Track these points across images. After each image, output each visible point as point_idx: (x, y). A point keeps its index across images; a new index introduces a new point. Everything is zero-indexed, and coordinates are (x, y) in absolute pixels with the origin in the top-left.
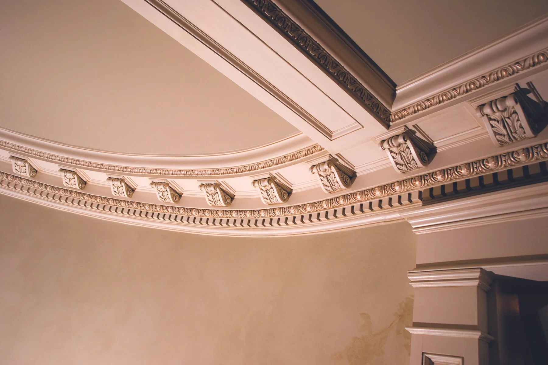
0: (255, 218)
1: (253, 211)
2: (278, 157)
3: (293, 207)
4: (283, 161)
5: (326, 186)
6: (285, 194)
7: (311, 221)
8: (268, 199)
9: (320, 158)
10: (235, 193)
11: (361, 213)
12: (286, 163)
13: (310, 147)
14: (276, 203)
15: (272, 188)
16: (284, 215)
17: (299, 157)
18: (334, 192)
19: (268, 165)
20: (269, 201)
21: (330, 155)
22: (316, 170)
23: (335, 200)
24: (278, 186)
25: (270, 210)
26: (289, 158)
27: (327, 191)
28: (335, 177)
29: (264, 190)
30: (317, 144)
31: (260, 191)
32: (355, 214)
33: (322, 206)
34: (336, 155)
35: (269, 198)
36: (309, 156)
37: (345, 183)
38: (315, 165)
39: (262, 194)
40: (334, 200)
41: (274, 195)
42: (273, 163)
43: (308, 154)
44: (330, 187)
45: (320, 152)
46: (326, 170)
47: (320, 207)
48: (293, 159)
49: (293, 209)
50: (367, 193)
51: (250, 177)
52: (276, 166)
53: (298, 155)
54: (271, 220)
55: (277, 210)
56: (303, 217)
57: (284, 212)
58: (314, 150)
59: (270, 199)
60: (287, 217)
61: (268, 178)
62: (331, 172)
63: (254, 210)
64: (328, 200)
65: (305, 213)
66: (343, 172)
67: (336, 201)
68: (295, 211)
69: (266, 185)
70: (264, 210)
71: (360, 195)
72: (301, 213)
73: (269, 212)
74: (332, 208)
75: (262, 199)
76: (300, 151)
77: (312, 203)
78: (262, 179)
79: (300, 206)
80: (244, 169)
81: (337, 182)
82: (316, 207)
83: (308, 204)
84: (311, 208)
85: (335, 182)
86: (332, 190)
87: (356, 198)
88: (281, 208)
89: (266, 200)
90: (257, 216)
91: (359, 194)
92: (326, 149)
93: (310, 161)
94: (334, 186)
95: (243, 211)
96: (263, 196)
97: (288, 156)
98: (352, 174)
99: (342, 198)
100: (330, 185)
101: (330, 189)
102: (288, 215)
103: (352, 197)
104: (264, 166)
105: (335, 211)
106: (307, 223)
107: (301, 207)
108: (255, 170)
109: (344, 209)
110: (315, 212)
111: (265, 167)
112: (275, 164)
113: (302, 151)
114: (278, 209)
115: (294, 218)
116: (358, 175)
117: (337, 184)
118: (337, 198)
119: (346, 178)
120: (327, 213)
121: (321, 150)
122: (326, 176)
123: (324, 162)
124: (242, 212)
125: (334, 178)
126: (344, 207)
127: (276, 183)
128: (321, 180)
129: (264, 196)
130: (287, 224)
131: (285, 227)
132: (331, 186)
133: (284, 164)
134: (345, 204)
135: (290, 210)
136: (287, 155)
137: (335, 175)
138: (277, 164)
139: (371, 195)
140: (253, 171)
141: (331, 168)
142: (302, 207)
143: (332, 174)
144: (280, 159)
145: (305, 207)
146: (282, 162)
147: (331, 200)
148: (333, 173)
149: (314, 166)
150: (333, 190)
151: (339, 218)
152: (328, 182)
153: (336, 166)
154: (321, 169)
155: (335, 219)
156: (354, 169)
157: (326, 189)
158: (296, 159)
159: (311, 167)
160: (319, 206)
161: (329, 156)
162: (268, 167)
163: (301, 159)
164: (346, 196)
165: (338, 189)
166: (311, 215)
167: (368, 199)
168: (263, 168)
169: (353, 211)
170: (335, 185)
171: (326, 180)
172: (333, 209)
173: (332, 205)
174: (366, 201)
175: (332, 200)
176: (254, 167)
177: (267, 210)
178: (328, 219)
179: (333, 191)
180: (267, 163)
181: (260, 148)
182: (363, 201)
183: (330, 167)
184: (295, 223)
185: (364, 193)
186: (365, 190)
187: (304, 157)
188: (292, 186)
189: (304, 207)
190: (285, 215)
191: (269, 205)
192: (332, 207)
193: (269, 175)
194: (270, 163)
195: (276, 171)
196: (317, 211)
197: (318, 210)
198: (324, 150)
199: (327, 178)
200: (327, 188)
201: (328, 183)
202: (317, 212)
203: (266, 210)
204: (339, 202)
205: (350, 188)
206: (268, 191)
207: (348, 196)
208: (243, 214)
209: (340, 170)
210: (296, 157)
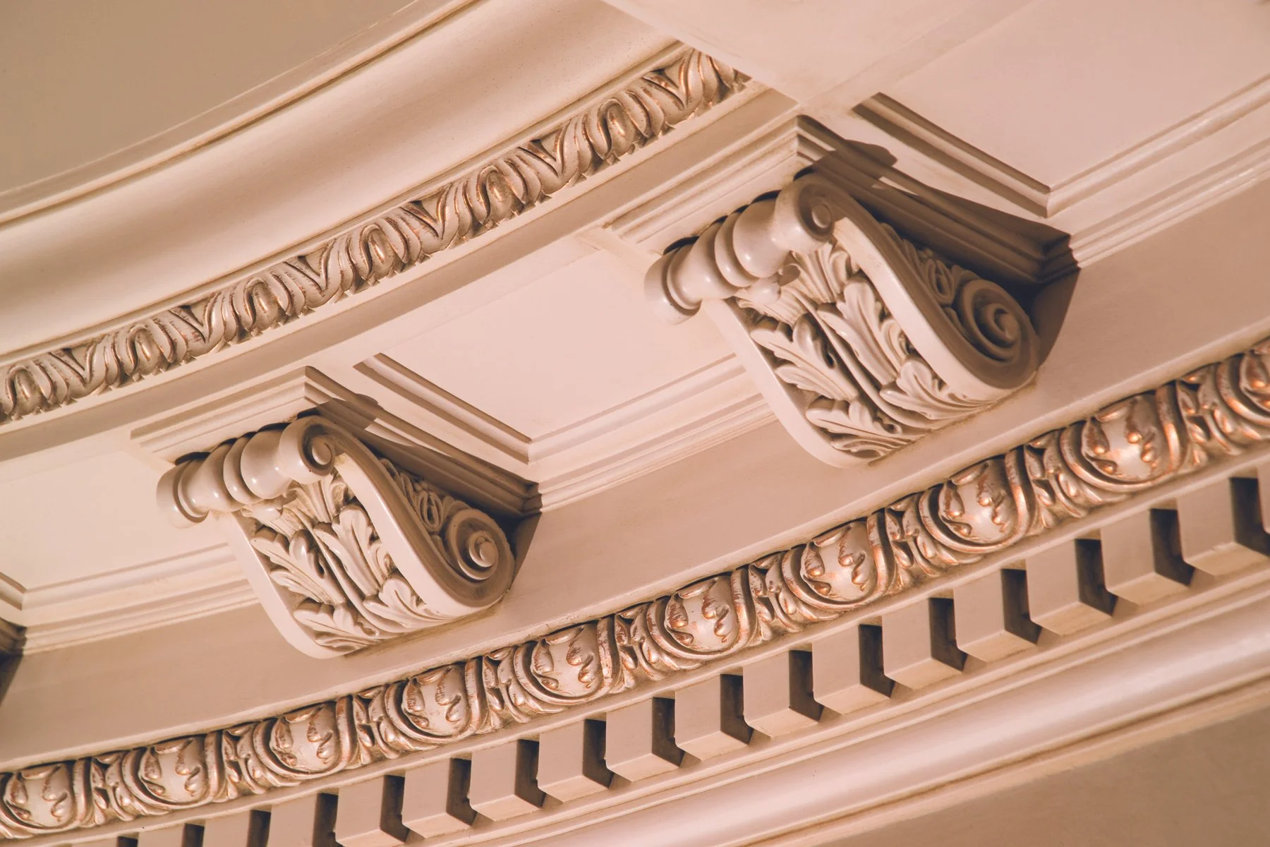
0: (245, 794)
1: (211, 740)
2: (358, 217)
3: (565, 638)
4: (406, 242)
5: (821, 401)
6: (474, 537)
7: (747, 736)
8: (331, 609)
9: (727, 160)
10: (19, 606)
11: (1172, 586)
12: (437, 261)
13: (619, 88)
14: (409, 626)
15: (350, 501)
16: (495, 721)
17: (536, 186)
18: (897, 447)
19: (283, 302)
20: (342, 622)
21: (807, 122)
22: (708, 279)
23: (925, 511)
24: (402, 477)
25: (367, 703)
26: (455, 211)
27: (838, 445)
28: (884, 315)
29: (285, 526)
30: (677, 43)
31: (247, 548)
32: (1119, 608)
33: (814, 586)
34: (862, 111)
35: (337, 599)
36: (626, 161)
37: (979, 346)
38: (687, 233)
39: (274, 567)
40: (908, 518)
41: (382, 562)
42: (321, 280)
43: (615, 151)
44: (855, 407)
45: (718, 110)
46: (799, 260)
47: (797, 600)
48: (493, 218)
49: (569, 658)
50: (1198, 406)
51: (136, 434)
52: (354, 299)
53: (529, 173)
54: (395, 785)
55: (429, 691)
56: (664, 709)
57: (493, 701)
58: (658, 102)
59: (349, 605)
60: (527, 733)
61: (301, 415)
62: (843, 274)
63: (219, 733)
64: (862, 520)
65: (684, 672)
66: (952, 257)
67: (929, 522)
68: (591, 668)
69: (294, 484)
70: (316, 706)
71: (1132, 428)
72: (642, 682)
73: (360, 719)
74: (905, 592)
75: (278, 611)
76: (536, 134)
77: (726, 575)
78: (249, 435)
79: (629, 622)
80: (62, 373)
81: (912, 353)
82: (766, 603)
83: (698, 592)
84: (722, 616)
85: (896, 355)
86: (878, 431)
87: (1104, 463)
88: (461, 665)
89: (320, 620)
90: (258, 773)
91: (1122, 427)
92: (762, 76)
93: (642, 207)
94: (888, 395)
95: (122, 753)
96: (283, 590)
97: (440, 195)
98: (1038, 256)
99: (981, 489)
100: (851, 393)
101: (858, 420)
102: (535, 717)
103: (1070, 459)
104: (247, 317)
105: (942, 610)
106: (720, 758)
107: (638, 622)
108: (166, 363)
109: (1015, 580)
110: (765, 644)
111: (259, 325)
112: (343, 286)
113: (559, 132)
114: (440, 683)
115: (596, 731)
116: (1083, 255)
117: (908, 370)
118: (937, 489)
119: (981, 303)
120: (871, 636)
121: (723, 91)
122: (808, 318)
123: (769, 197)
124: (113, 770)
125: (873, 320)
126: (1010, 560)
127: (378, 449)
128: (768, 353)
129: (293, 588)
130: (541, 800)
131: (601, 811)
132: (863, 398)
133: (417, 271)
134: (1013, 532)
135: (542, 666)
136: (434, 188)
137: (878, 298)
138: (359, 283)
139: (1237, 417)
140: (151, 381)
141: (834, 242)
142: (647, 628)
143: (853, 290)
144: (379, 230)
145: (673, 622)
146: (401, 251)
147: (889, 520)
148: (859, 275)
149: (684, 244)
150: (890, 429)
151: (982, 666)
152: (830, 363)
153: (880, 216)
154: (746, 259)
155: (946, 681)
156: (1042, 211)
157: (823, 431)
158: (520, 206)
159: (658, 257)
160: (790, 592)
161: (801, 138)
162: (284, 316)
163: (557, 199)
164: (1010, 462)
165: (931, 415)
166: (733, 685)
167: (1215, 459)
168: (242, 334)
169: (1101, 587)
170: (894, 386)
171: (805, 350)
172: (921, 598)
173: (902, 558)
174: (1198, 472)
175: (899, 515)
176: (151, 341)
177: (343, 705)
178: (888, 688)
179: (886, 435)
180: (263, 285)
181: (197, 149)
182: (1175, 481)
183: (823, 233)
184: (609, 780)
185: (1164, 408)
186: (1172, 384)
187: (580, 178)
188: (531, 449)
189: (661, 618)
190: (507, 723)
191: (351, 653)
192: (904, 578)
193: (303, 391)
194: (299, 283)
195: (364, 346)
196: (778, 634)
197: (793, 629)
198: (750, 90)
199: (818, 333)
200: (834, 419)
201: (834, 375)
202: (783, 648)
203: (331, 704)
204: (959, 525)
205: (1033, 384)
206: (318, 534)
207: (1031, 461)
208: (129, 779)
209: (920, 242)
210: (518, 189)
